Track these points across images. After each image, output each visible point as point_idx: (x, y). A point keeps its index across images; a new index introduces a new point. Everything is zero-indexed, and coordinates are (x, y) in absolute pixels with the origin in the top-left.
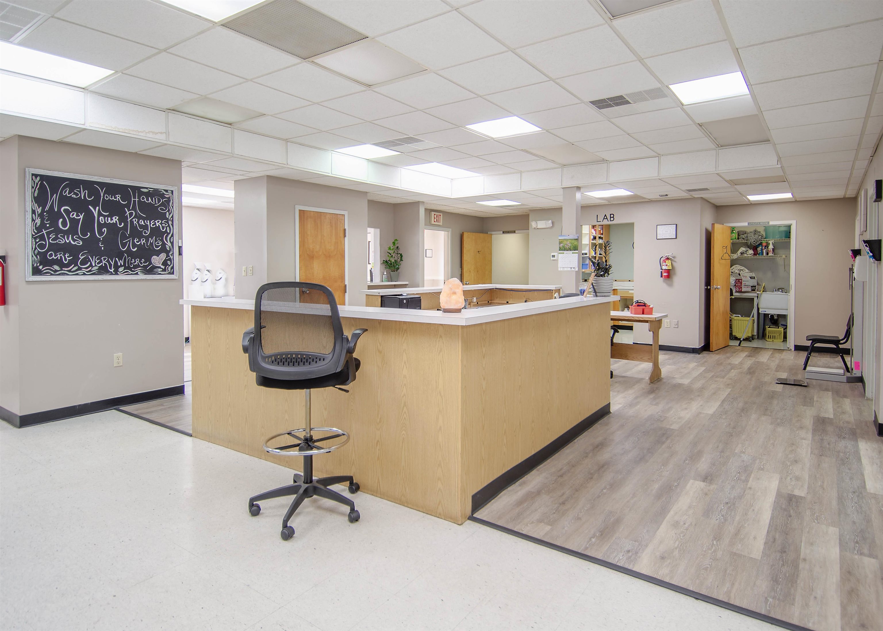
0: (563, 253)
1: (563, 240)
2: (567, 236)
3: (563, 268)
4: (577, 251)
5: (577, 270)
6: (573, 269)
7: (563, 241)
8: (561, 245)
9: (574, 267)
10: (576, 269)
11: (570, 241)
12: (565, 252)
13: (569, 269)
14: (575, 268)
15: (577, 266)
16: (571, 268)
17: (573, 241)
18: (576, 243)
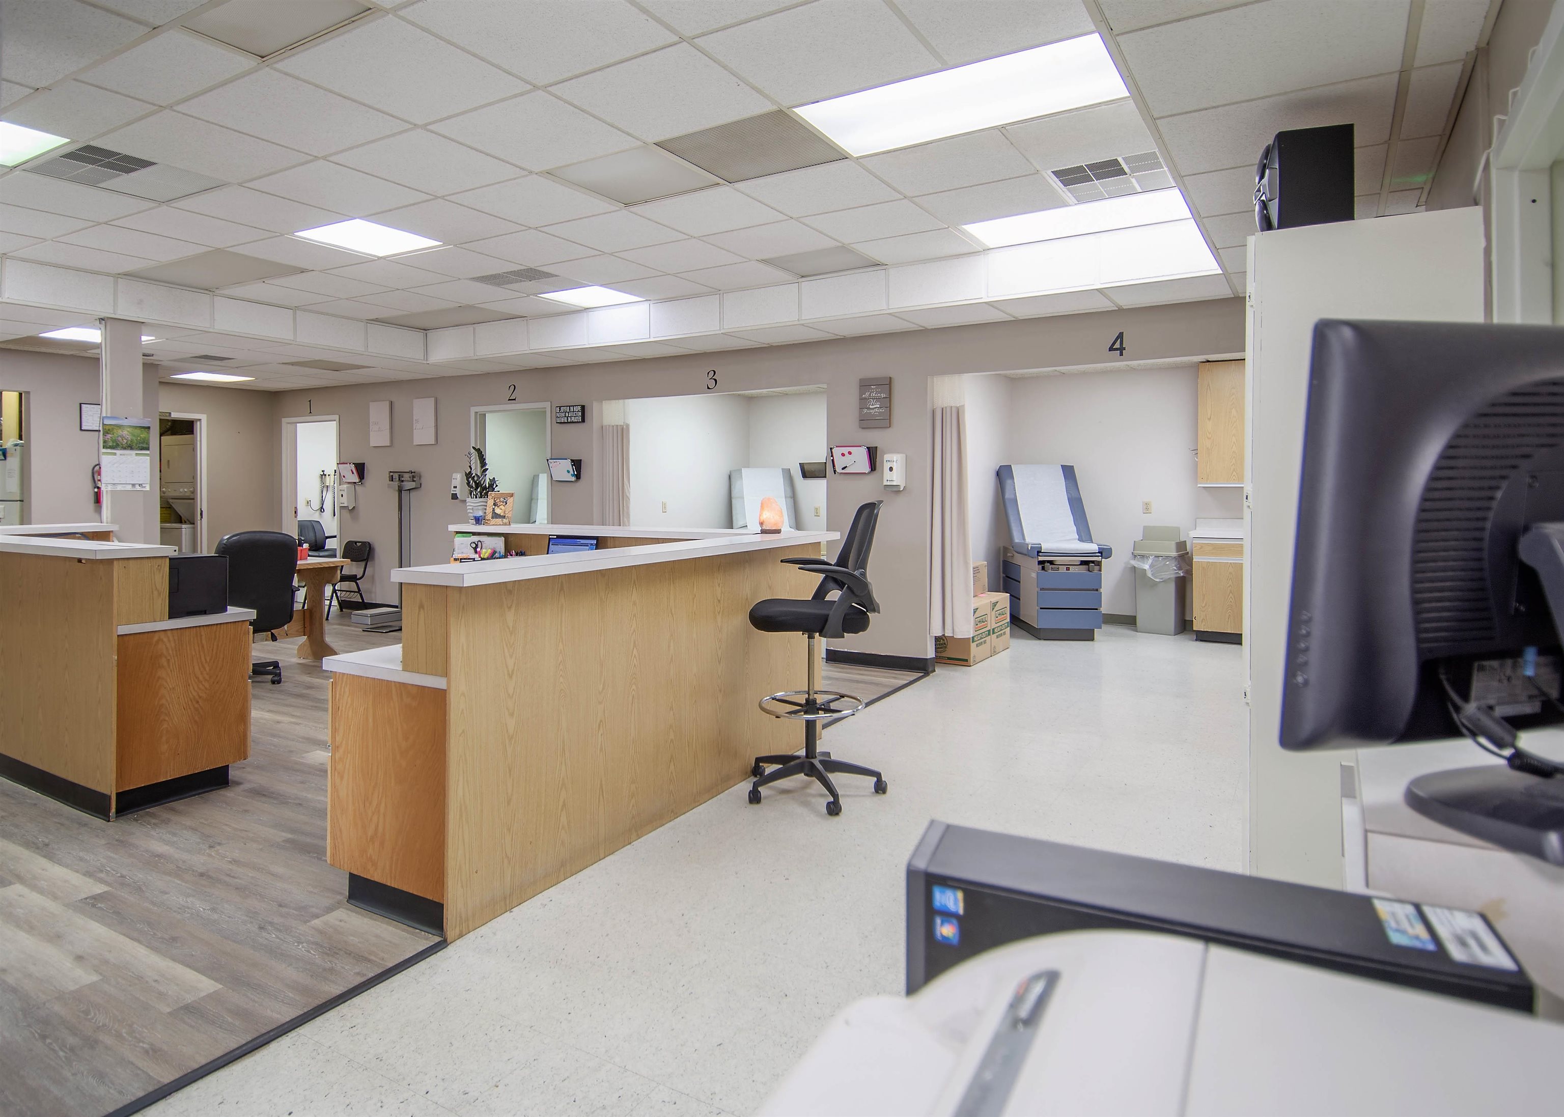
0: (115, 454)
1: (112, 427)
2: (122, 419)
3: (114, 484)
4: (148, 452)
5: (149, 490)
6: (138, 488)
7: (113, 429)
8: (109, 436)
9: (140, 483)
10: (145, 487)
11: (130, 431)
12: (118, 452)
13: (129, 488)
14: (144, 485)
15: (148, 481)
16: (134, 485)
17: (138, 431)
18: (144, 435)
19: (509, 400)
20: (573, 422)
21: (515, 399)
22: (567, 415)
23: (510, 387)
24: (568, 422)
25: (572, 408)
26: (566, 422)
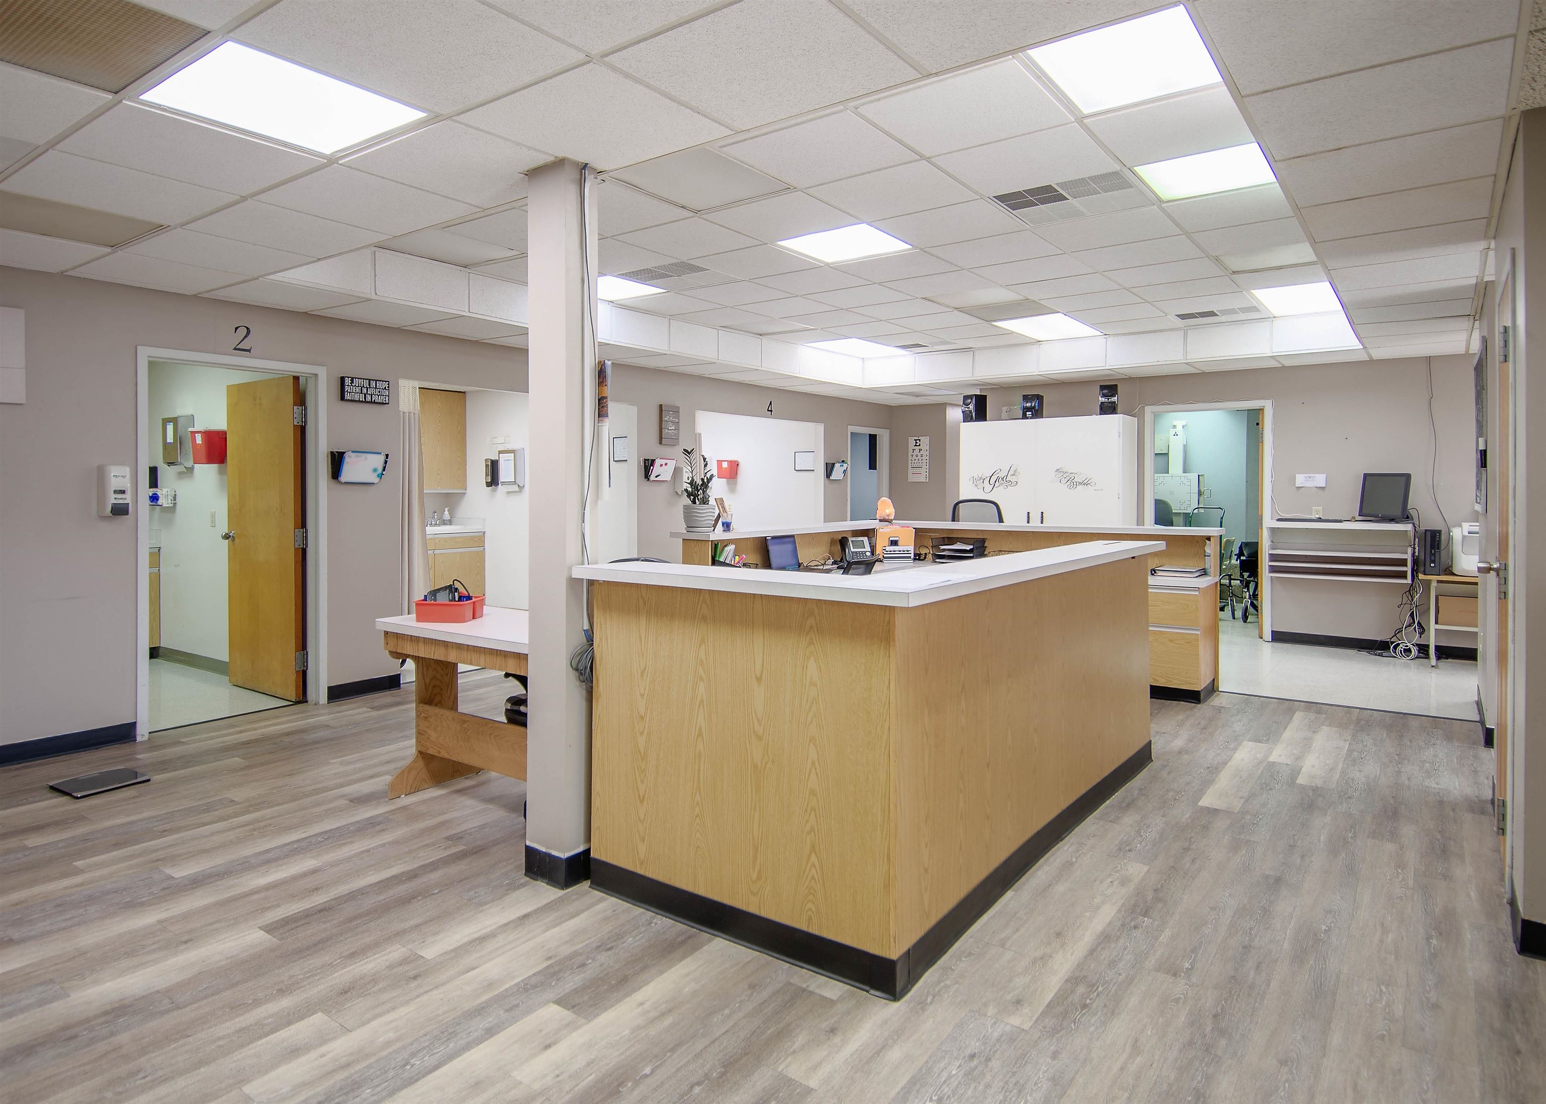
19: (235, 349)
20: (375, 403)
21: (249, 351)
22: (365, 391)
23: (236, 329)
24: (366, 402)
25: (373, 384)
26: (362, 401)
